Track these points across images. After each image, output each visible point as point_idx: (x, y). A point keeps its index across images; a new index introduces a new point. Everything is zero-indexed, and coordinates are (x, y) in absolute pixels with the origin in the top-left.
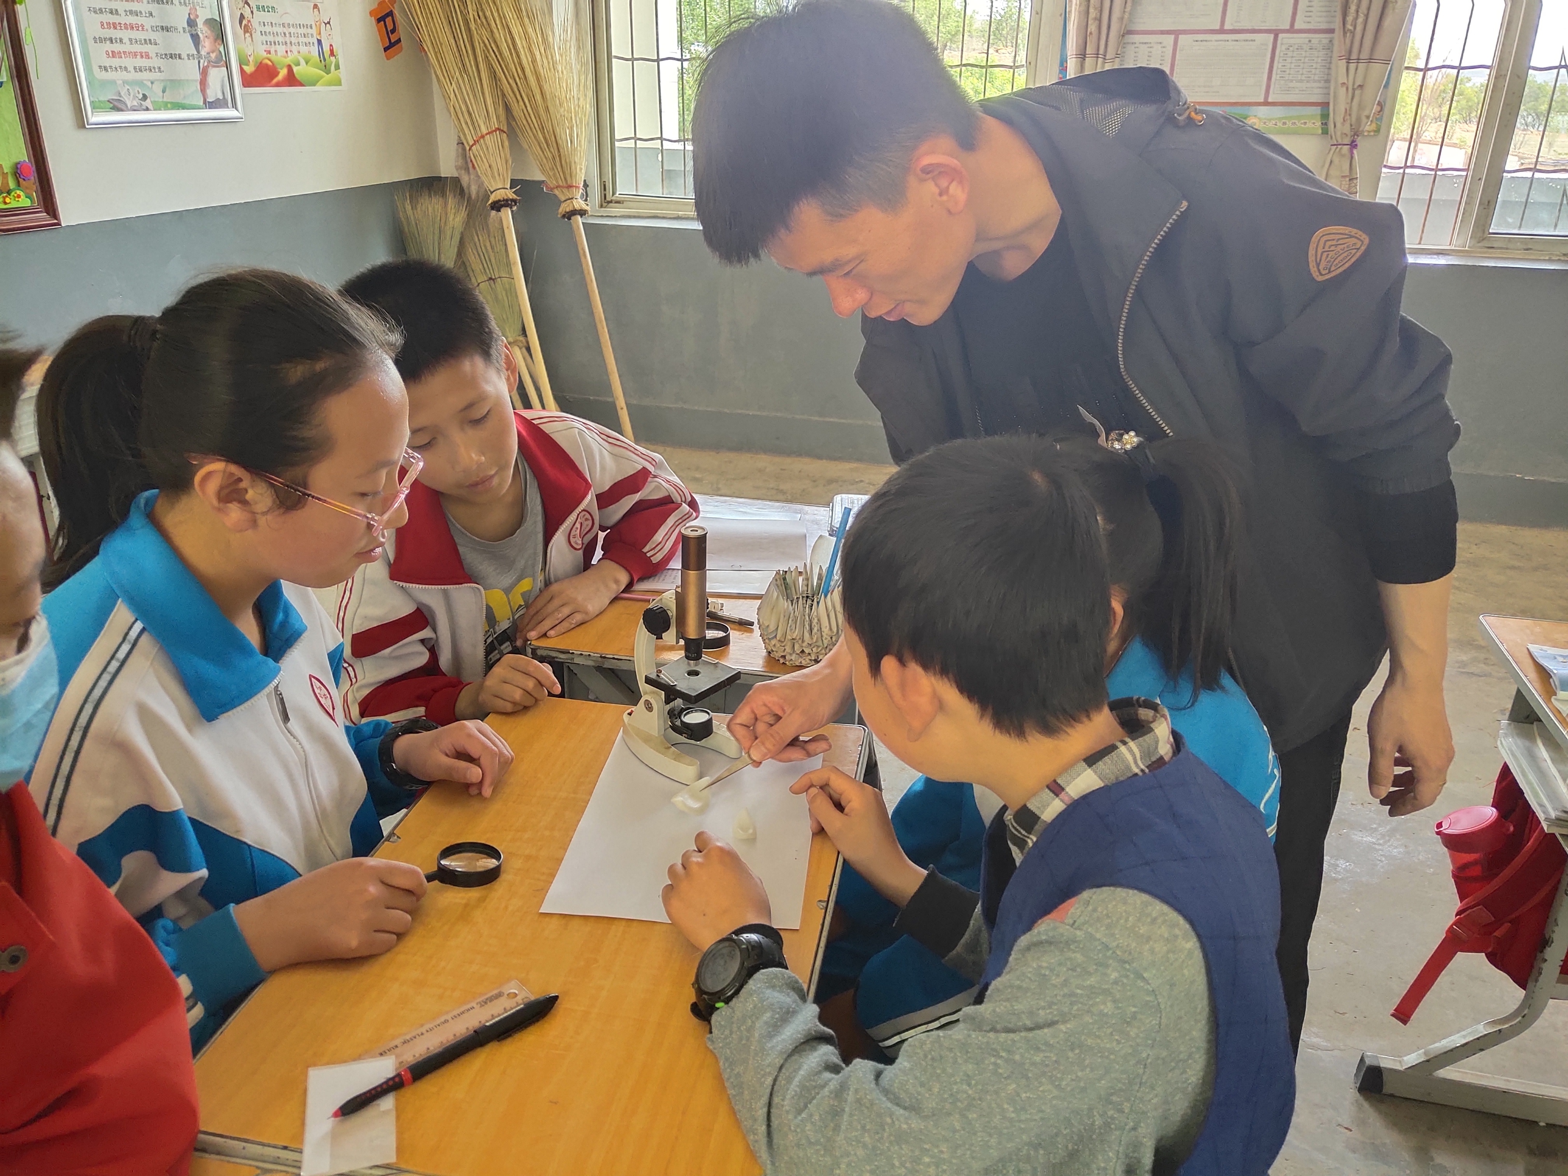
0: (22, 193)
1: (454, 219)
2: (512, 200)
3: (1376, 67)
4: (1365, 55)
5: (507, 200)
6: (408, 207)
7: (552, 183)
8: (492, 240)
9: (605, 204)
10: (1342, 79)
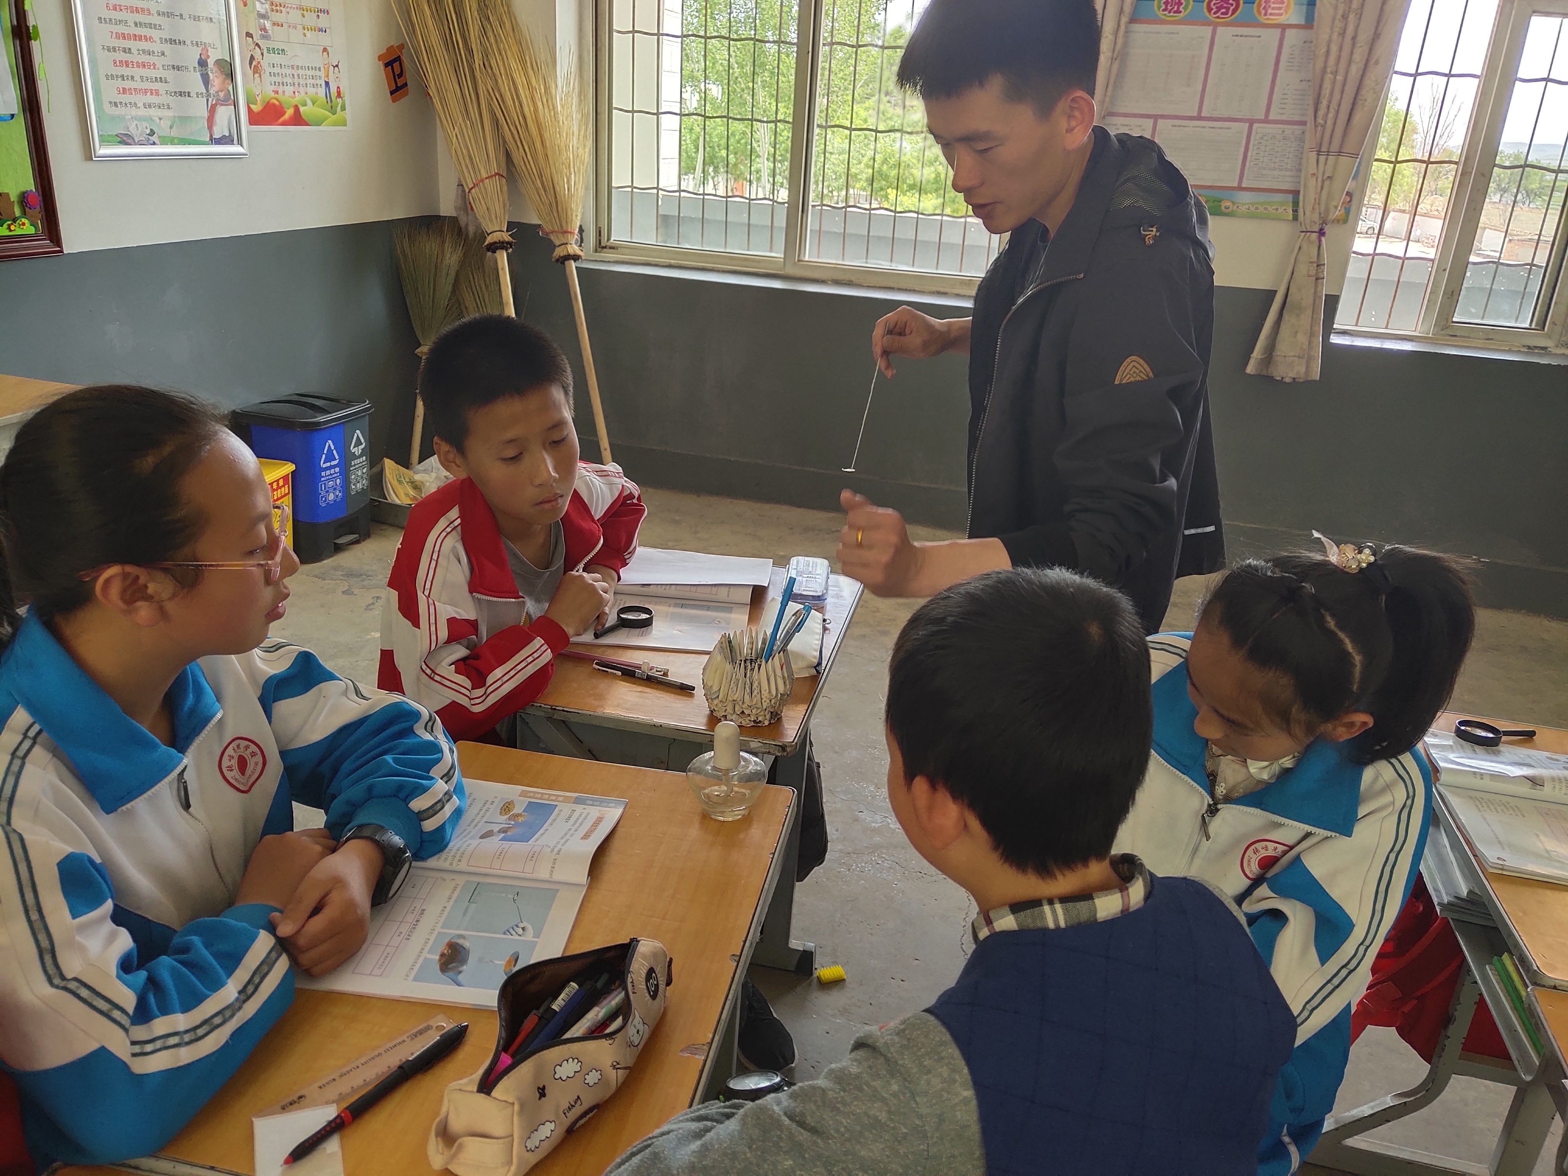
0: (26, 221)
1: (450, 258)
2: (508, 243)
3: (1344, 160)
4: (1335, 147)
5: (503, 243)
6: (406, 244)
7: (547, 228)
8: (487, 279)
9: (599, 250)
10: (1312, 169)
